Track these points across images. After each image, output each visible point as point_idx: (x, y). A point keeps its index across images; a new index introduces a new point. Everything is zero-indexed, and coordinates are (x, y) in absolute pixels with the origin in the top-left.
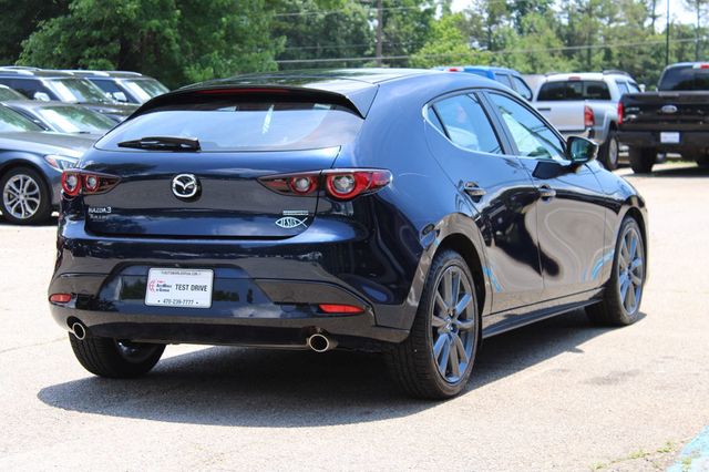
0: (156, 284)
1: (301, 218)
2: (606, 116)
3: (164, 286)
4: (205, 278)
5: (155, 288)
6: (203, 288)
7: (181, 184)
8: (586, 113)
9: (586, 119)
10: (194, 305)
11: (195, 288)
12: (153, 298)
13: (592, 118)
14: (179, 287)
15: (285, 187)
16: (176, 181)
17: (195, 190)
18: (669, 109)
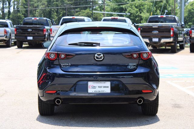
0: (91, 86)
1: (135, 66)
2: (9, 32)
3: (94, 87)
4: (108, 84)
5: (91, 88)
6: (108, 87)
7: (98, 56)
8: (5, 31)
9: (4, 33)
10: (105, 92)
11: (105, 87)
12: (90, 90)
13: (6, 33)
14: (99, 87)
15: (130, 57)
16: (96, 55)
17: (103, 58)
18: (30, 30)
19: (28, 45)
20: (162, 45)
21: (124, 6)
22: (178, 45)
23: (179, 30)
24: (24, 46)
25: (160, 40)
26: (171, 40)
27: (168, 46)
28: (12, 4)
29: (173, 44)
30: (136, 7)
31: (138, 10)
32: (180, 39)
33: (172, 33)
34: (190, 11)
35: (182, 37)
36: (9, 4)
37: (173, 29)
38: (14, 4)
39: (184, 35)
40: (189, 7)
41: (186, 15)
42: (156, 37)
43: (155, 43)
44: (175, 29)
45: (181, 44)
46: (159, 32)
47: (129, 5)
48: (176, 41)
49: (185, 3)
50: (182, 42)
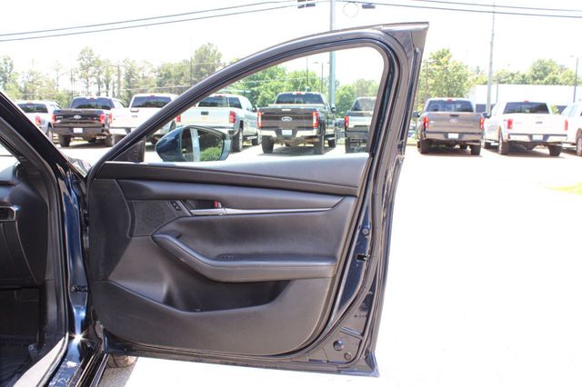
2: (46, 120)
18: (77, 117)
19: (87, 142)
20: (299, 141)
21: (255, 89)
22: (326, 142)
23: (328, 118)
24: (71, 144)
25: (294, 133)
26: (314, 132)
27: (309, 143)
28: (111, 87)
29: (317, 140)
30: (272, 90)
31: (273, 93)
32: (329, 131)
33: (315, 121)
34: (341, 96)
35: (332, 128)
36: (107, 86)
37: (317, 114)
38: (114, 87)
39: (336, 125)
40: (341, 92)
41: (337, 101)
42: (288, 128)
43: (287, 137)
44: (321, 115)
45: (330, 139)
46: (294, 118)
47: (262, 87)
48: (322, 134)
49: (336, 86)
50: (333, 136)
